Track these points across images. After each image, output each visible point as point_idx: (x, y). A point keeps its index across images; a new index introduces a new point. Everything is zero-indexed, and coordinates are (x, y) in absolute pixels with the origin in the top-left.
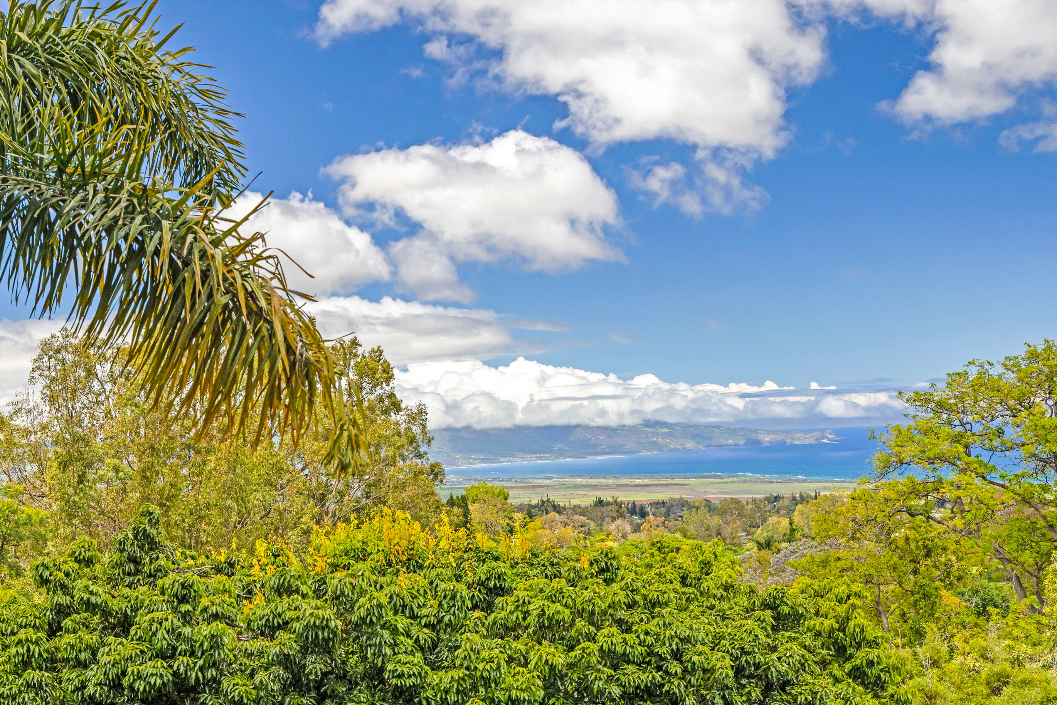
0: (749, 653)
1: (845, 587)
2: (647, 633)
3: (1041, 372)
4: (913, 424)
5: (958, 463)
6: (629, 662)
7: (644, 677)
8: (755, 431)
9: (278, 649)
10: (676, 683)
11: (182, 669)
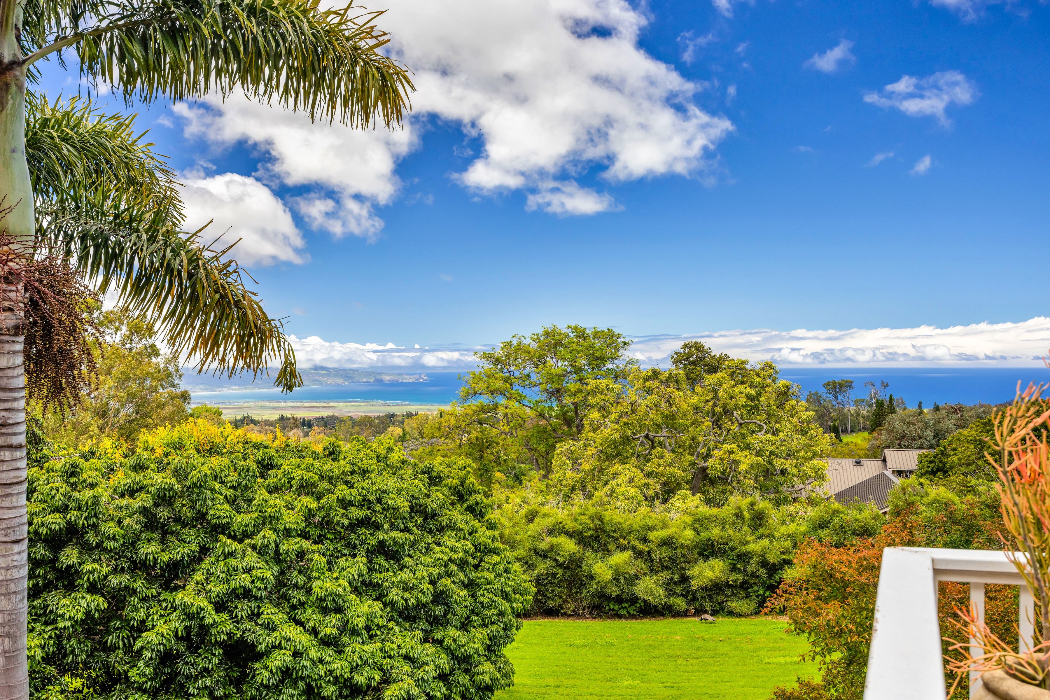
0: (416, 499)
1: (463, 461)
2: (363, 488)
3: (550, 343)
4: (482, 370)
5: (507, 394)
6: (353, 505)
7: (361, 514)
8: (380, 374)
9: (140, 503)
10: (379, 516)
11: (73, 519)
